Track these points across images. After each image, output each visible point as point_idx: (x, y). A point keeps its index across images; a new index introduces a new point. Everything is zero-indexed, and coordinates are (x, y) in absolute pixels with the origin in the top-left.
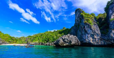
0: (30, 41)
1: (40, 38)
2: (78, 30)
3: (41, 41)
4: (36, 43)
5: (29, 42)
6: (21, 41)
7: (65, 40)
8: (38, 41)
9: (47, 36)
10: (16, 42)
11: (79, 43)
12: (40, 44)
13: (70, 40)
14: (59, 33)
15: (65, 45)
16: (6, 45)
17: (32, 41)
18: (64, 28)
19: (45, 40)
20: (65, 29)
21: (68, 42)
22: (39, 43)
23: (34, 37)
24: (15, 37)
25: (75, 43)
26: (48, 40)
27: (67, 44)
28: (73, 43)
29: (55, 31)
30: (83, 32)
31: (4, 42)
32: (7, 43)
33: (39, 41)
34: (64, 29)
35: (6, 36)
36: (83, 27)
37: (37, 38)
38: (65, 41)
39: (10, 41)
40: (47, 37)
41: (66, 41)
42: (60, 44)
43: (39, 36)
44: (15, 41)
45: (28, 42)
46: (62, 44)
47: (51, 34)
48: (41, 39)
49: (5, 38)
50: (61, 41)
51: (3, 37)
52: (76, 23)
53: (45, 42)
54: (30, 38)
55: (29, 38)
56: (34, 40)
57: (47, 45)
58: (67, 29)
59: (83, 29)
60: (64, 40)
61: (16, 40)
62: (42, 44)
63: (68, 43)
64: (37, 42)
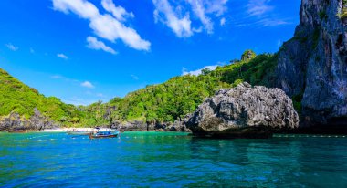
0: (117, 117)
1: (149, 104)
2: (309, 56)
3: (153, 117)
4: (137, 123)
5: (114, 121)
6: (91, 119)
7: (222, 110)
8: (144, 117)
9: (175, 95)
10: (78, 121)
11: (287, 121)
12: (152, 126)
13: (243, 108)
14: (223, 80)
15: (221, 128)
16: (54, 131)
17: (124, 116)
18: (245, 56)
19: (169, 113)
20: (253, 56)
21: (235, 115)
22: (148, 123)
23: (131, 100)
24: (76, 105)
25: (269, 121)
26: (179, 110)
27: (231, 124)
28: (256, 118)
29: (206, 73)
30: (333, 67)
31: (48, 123)
32: (56, 124)
33: (147, 116)
34: (247, 61)
35: (51, 104)
36: (333, 39)
37: (141, 104)
38: (223, 114)
39: (63, 118)
40: (173, 100)
41: (228, 111)
42: (201, 124)
43: (147, 96)
44: (76, 119)
45: (111, 120)
46: (209, 127)
47: (191, 87)
48: (155, 107)
49: (50, 109)
50: (208, 113)
51: (44, 108)
52: (302, 24)
53: (169, 117)
54: (117, 105)
55: (114, 107)
56: (131, 113)
57: (174, 129)
58: (262, 58)
59: (336, 52)
60: (217, 109)
61: (79, 115)
62: (158, 126)
63: (232, 119)
64: (141, 119)
